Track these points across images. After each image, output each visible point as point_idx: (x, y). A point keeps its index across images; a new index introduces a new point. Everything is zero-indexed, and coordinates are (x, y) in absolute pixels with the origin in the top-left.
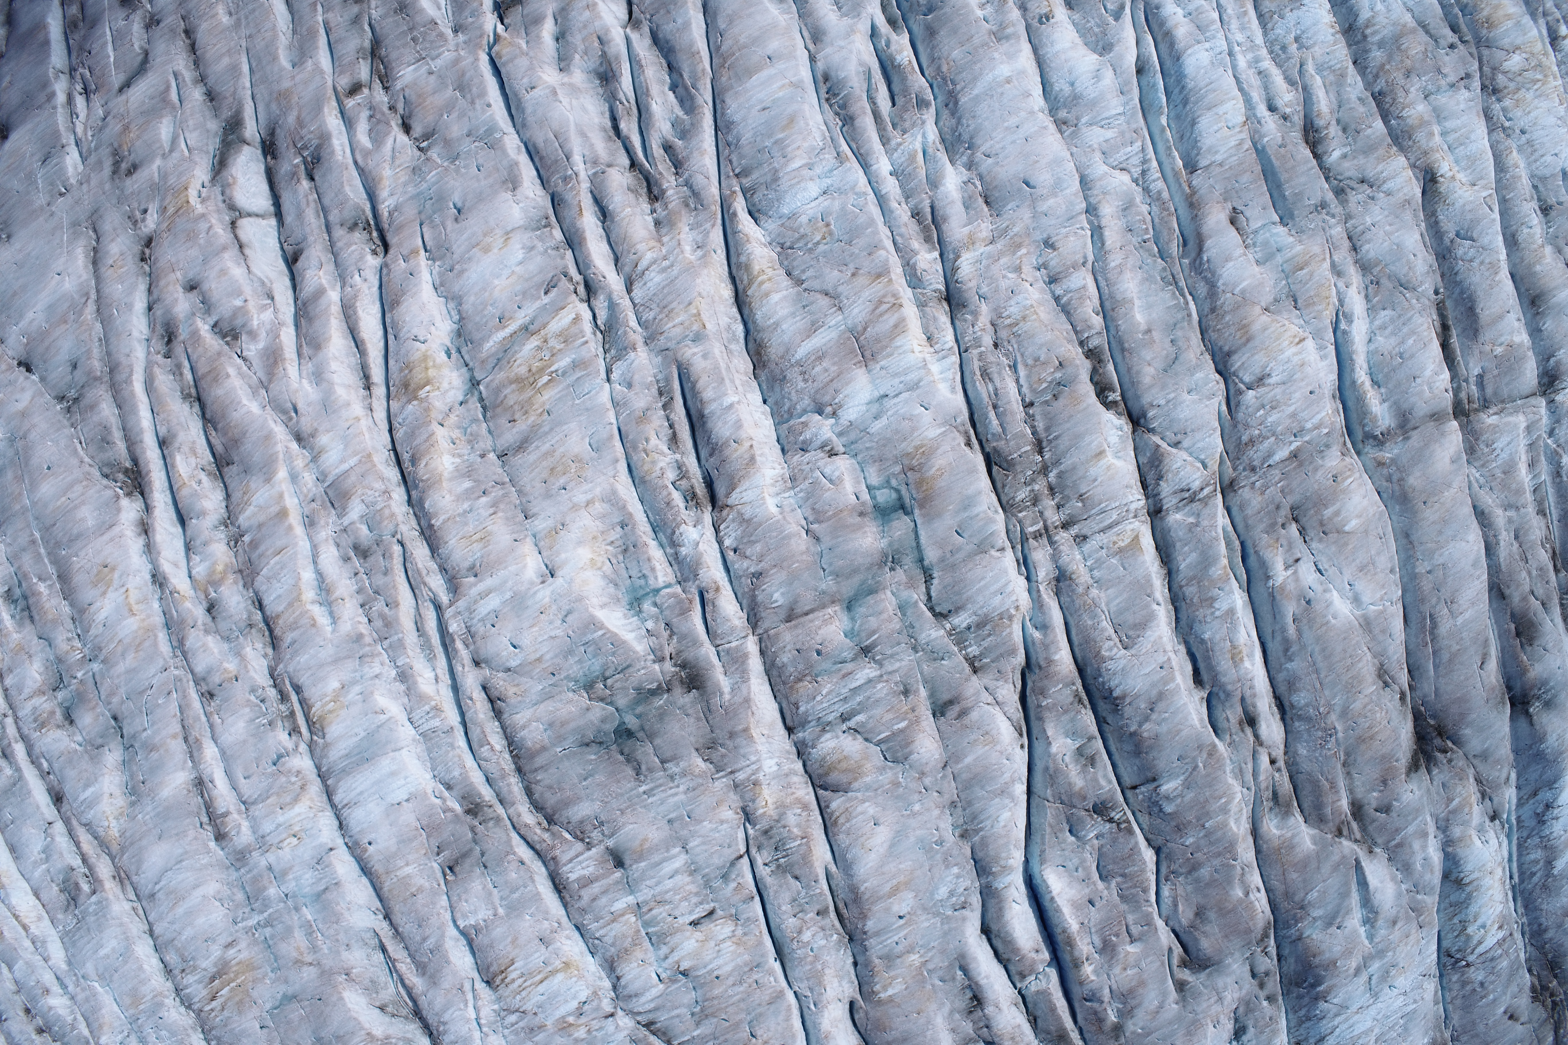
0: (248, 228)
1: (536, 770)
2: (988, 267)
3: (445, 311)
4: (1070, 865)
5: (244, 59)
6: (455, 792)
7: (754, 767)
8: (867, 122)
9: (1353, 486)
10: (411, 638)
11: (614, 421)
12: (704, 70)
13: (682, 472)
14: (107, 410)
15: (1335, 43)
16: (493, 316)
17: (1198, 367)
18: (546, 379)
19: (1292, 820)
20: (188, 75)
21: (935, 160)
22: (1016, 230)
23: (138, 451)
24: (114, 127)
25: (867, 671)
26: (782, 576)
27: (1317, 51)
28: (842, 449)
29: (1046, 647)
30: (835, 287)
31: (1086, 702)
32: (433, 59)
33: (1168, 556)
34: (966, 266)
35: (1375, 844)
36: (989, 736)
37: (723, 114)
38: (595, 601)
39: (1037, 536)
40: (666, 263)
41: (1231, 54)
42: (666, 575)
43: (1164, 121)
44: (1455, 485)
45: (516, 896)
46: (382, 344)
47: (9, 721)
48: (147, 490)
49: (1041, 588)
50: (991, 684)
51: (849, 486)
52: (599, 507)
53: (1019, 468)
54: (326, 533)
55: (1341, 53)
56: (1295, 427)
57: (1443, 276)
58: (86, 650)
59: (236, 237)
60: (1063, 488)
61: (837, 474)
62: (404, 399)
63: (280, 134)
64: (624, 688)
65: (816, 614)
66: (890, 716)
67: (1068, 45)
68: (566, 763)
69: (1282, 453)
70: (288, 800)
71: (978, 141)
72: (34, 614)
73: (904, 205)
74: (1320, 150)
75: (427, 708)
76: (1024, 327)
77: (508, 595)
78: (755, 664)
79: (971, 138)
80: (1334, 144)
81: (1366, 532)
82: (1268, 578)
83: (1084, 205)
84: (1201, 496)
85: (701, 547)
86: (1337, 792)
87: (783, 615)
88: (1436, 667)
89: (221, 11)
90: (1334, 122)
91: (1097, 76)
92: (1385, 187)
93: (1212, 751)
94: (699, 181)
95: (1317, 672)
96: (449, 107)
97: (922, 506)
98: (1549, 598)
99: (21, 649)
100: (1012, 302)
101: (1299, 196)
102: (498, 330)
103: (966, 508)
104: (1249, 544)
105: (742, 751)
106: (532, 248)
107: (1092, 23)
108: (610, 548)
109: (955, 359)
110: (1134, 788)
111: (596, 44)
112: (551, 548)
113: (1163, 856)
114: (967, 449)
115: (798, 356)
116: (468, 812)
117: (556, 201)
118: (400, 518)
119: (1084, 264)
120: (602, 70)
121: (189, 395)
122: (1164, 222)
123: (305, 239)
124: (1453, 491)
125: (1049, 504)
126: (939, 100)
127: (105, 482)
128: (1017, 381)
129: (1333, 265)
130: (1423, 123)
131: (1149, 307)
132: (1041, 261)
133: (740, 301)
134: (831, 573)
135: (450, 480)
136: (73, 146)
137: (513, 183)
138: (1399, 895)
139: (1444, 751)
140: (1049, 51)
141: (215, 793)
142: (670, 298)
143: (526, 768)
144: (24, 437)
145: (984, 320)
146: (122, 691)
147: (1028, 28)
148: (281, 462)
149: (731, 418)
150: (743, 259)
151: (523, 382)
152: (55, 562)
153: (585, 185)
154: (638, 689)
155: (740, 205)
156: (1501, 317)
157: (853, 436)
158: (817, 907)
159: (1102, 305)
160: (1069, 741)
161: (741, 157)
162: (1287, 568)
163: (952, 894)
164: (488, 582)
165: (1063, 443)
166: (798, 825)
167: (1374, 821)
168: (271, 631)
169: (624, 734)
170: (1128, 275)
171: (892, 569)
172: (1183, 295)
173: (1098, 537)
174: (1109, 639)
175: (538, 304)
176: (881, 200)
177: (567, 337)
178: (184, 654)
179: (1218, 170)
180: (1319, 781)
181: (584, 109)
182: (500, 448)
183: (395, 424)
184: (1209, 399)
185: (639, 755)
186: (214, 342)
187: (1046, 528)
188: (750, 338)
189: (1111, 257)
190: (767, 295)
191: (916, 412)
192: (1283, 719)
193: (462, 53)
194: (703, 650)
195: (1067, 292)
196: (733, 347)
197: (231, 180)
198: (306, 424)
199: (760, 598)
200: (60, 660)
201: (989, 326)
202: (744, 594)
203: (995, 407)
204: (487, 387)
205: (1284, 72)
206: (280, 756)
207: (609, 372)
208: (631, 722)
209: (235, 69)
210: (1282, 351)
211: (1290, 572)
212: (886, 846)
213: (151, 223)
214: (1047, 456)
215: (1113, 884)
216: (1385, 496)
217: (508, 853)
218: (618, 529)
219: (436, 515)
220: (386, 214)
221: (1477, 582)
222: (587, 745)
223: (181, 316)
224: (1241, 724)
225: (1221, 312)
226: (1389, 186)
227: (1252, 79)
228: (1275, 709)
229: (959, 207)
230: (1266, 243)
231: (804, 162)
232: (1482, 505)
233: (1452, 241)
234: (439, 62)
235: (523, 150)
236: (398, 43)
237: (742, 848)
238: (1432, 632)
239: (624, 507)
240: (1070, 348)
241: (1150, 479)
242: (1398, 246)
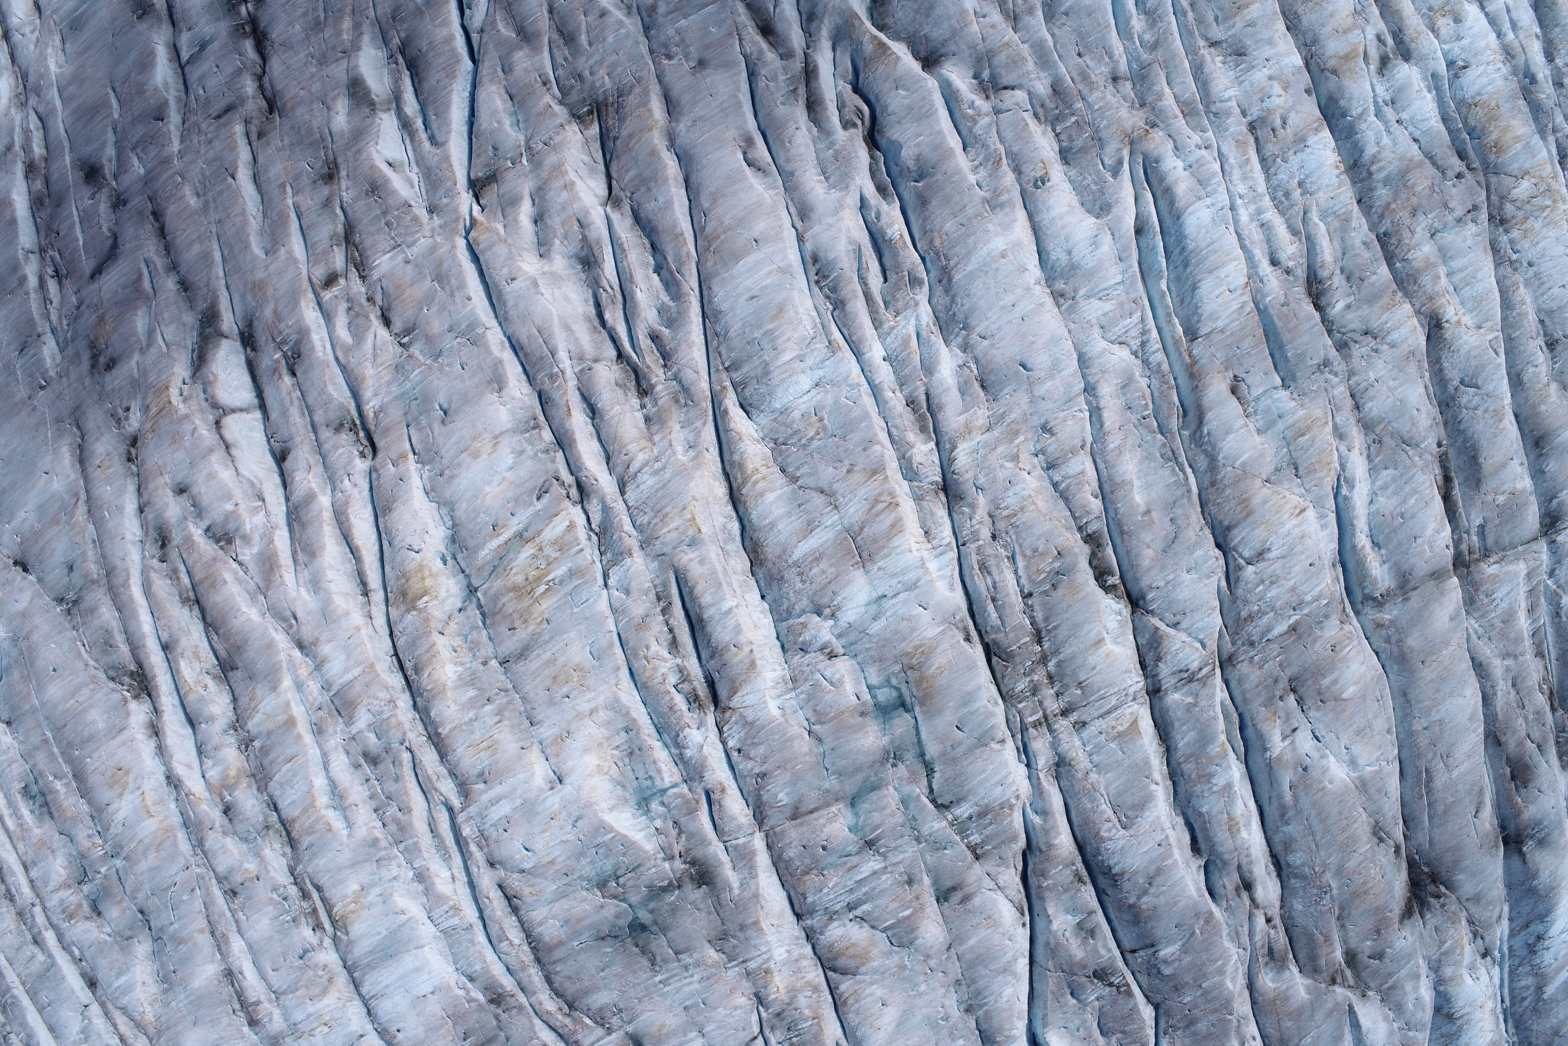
0: (234, 426)
1: (555, 962)
2: (985, 457)
3: (438, 518)
4: (1072, 1026)
5: (216, 246)
6: (478, 984)
7: (765, 957)
8: (859, 307)
9: (1351, 654)
10: (425, 839)
11: (613, 628)
12: (688, 254)
13: (684, 676)
14: (107, 614)
15: (1340, 186)
16: (487, 523)
17: (1197, 544)
18: (543, 588)
19: (1286, 974)
20: (159, 262)
21: (929, 343)
22: (1013, 416)
23: (142, 656)
24: (89, 319)
25: (871, 864)
26: (787, 777)
27: (1322, 196)
28: (842, 651)
29: (1047, 832)
30: (831, 485)
31: (1087, 879)
32: (409, 247)
33: (1167, 734)
34: (963, 457)
35: (1368, 988)
36: (991, 920)
37: (710, 302)
38: (604, 805)
39: (1037, 725)
40: (658, 465)
41: (1232, 208)
42: (672, 775)
43: (1164, 285)
44: (1454, 642)
46: (377, 547)
47: (38, 909)
48: (154, 694)
49: (1041, 776)
50: (993, 870)
51: (849, 688)
52: (602, 715)
53: (1018, 660)
54: (335, 740)
55: (1347, 195)
56: (1294, 600)
57: (1446, 423)
58: (107, 847)
59: (222, 437)
60: (1062, 676)
61: (837, 676)
62: (403, 608)
63: (258, 327)
64: (636, 886)
65: (821, 812)
66: (895, 905)
67: (1064, 209)
68: (584, 956)
69: (1281, 628)
70: (317, 992)
71: (973, 322)
72: (53, 810)
73: (898, 394)
74: (1323, 302)
75: (446, 907)
76: (1022, 518)
77: (518, 802)
78: (763, 859)
79: (966, 318)
80: (1337, 295)
81: (1364, 697)
82: (1266, 749)
83: (1082, 385)
84: (1200, 676)
85: (706, 750)
86: (1331, 945)
87: (788, 813)
88: (1431, 818)
89: (188, 193)
90: (1338, 271)
91: (1095, 243)
92: (1389, 339)
93: (1209, 917)
94: (688, 375)
95: (1313, 834)
96: (428, 299)
97: (922, 703)
98: (1545, 740)
99: (42, 844)
100: (1010, 493)
101: (1301, 356)
102: (492, 538)
103: (965, 704)
104: (1247, 716)
105: (753, 942)
106: (522, 452)
107: (1089, 180)
108: (616, 752)
109: (953, 554)
110: (1133, 951)
111: (576, 228)
112: (557, 756)
113: (1161, 1011)
114: (965, 644)
115: (795, 557)
116: (492, 1001)
117: (543, 399)
118: (407, 726)
119: (1082, 447)
120: (583, 254)
121: (188, 599)
122: (1164, 395)
123: (291, 439)
124: (1451, 649)
125: (1048, 692)
126: (932, 275)
127: (111, 685)
128: (1016, 572)
129: (1335, 428)
130: (1429, 266)
131: (1148, 486)
132: (1038, 447)
133: (735, 498)
134: (834, 773)
135: (455, 688)
136: (50, 335)
137: (498, 383)
138: (1391, 1034)
139: (1438, 896)
140: (1045, 218)
141: (245, 984)
142: (663, 502)
143: (545, 960)
144: (27, 638)
145: (981, 513)
146: (147, 887)
147: (1023, 193)
148: (285, 671)
149: (731, 623)
150: (736, 457)
151: (520, 591)
152: (70, 761)
153: (572, 383)
154: (650, 887)
155: (731, 401)
156: (1504, 465)
157: (852, 637)
159: (1101, 487)
160: (1069, 917)
161: (730, 349)
162: (1284, 739)
164: (498, 790)
165: (1062, 633)
166: (809, 1007)
167: (1367, 967)
168: (288, 833)
169: (638, 928)
170: (1127, 456)
171: (894, 765)
172: (1182, 470)
173: (1097, 722)
174: (1108, 820)
176: (875, 390)
177: (562, 545)
178: (205, 853)
179: (1219, 337)
180: (1313, 935)
181: (567, 299)
182: (501, 655)
183: (396, 633)
184: (1209, 576)
185: (653, 947)
186: (208, 548)
187: (1046, 717)
188: (746, 535)
189: (1110, 438)
190: (762, 494)
191: (915, 613)
192: (1279, 875)
193: (438, 239)
194: (711, 849)
195: (1065, 478)
196: (729, 547)
197: (211, 378)
198: (307, 632)
199: (765, 798)
200: (82, 856)
201: (987, 518)
202: (749, 792)
203: (994, 600)
204: (485, 594)
205: (1287, 221)
206: (306, 951)
207: (606, 576)
208: (645, 916)
209: (206, 256)
210: (1282, 524)
211: (1287, 743)
212: (893, 1025)
213: (134, 422)
214: (1046, 645)
215: (1114, 1040)
216: (1383, 656)
217: (532, 1039)
218: (623, 734)
219: (442, 724)
220: (371, 415)
221: (1473, 735)
222: (603, 939)
223: (173, 520)
224: (1237, 889)
225: (1221, 486)
226: (1394, 336)
227: (1254, 234)
228: (1272, 867)
229: (955, 394)
230: (1267, 410)
231: (794, 354)
232: (1480, 657)
233: (1456, 389)
234: (415, 250)
235: (507, 345)
236: (372, 229)
237: (756, 1030)
238: (1427, 786)
239: (628, 713)
240: (1069, 535)
241: (1149, 660)
242: (1401, 401)
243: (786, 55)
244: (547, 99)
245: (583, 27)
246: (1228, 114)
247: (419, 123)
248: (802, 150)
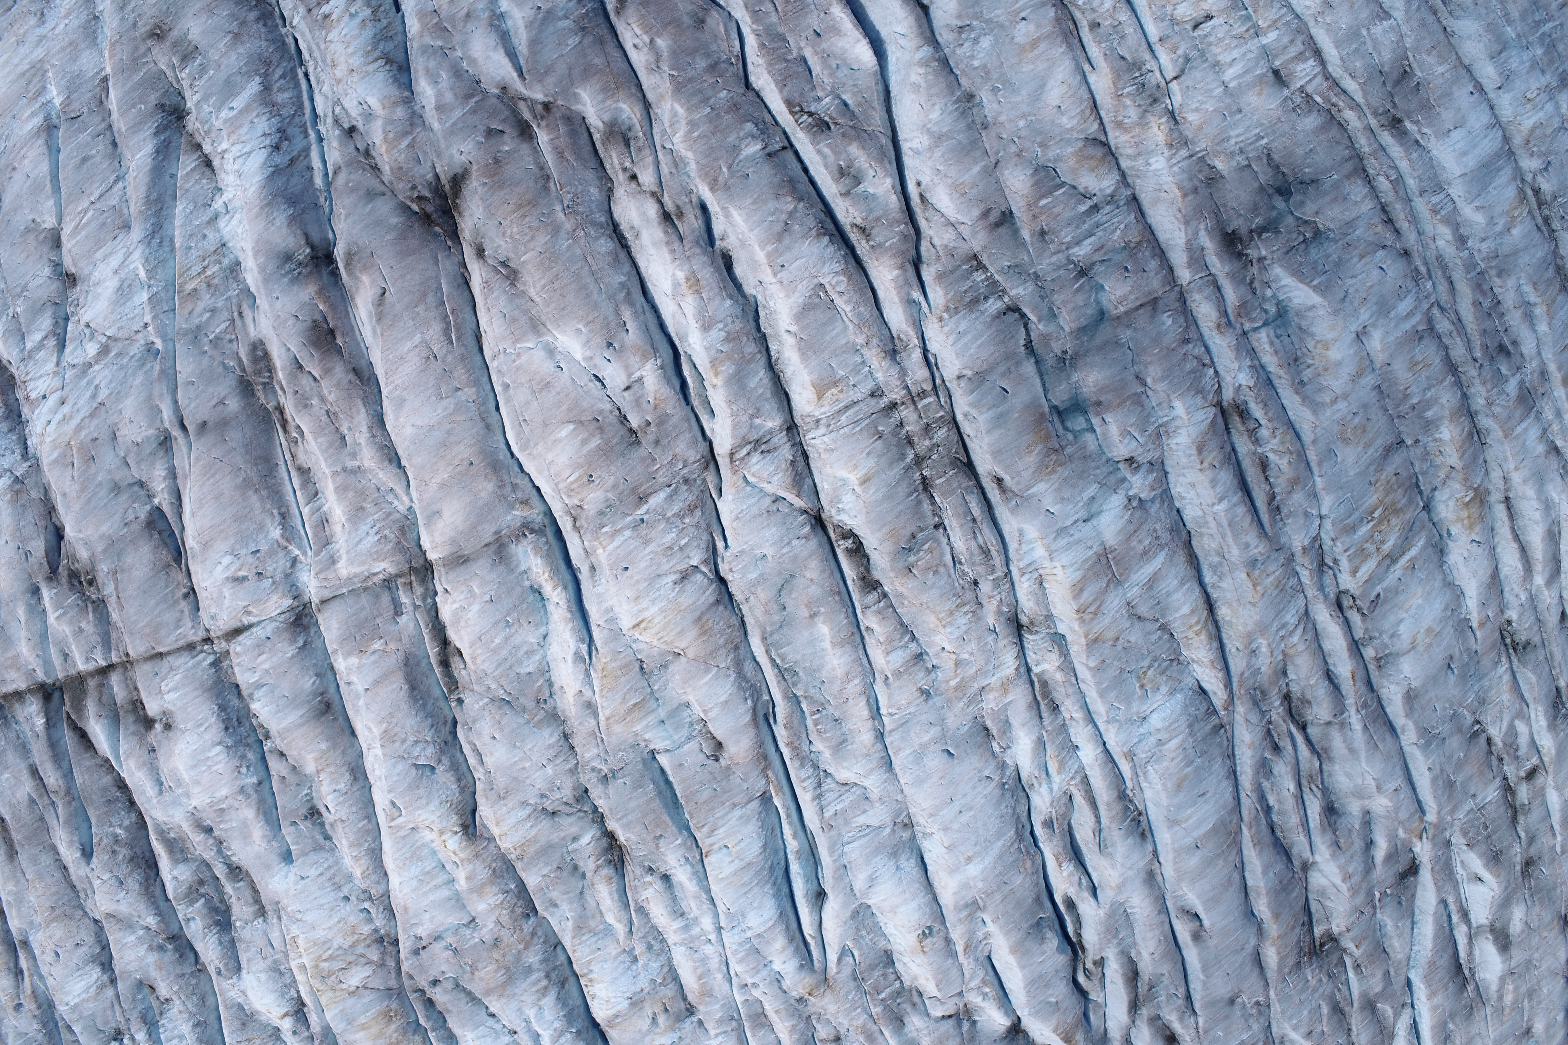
1: (1349, 158)
2: (987, 663)
3: (1455, 572)
4: (846, 71)
6: (1412, 139)
7: (1173, 161)
9: (568, 472)
10: (1458, 275)
11: (1318, 479)
12: (1250, 828)
13: (1252, 436)
15: (587, 964)
16: (1419, 570)
17: (755, 584)
18: (1376, 515)
19: (606, 118)
21: (1037, 767)
22: (961, 704)
25: (1082, 252)
26: (1165, 342)
27: (611, 951)
28: (1121, 466)
29: (907, 282)
30: (1132, 626)
32: (1472, 810)
33: (776, 384)
34: (1009, 662)
35: (499, 97)
36: (958, 191)
38: (1321, 312)
39: (923, 394)
40: (1282, 633)
41: (719, 929)
42: (1259, 339)
44: (433, 487)
45: (1354, 46)
46: (1497, 541)
49: (913, 342)
50: (960, 243)
51: (1114, 430)
52: (1327, 398)
53: (946, 460)
54: (1532, 367)
56: (643, 530)
60: (898, 444)
61: (1126, 441)
62: (1483, 488)
64: (1290, 233)
65: (1133, 306)
66: (1057, 210)
67: (901, 909)
68: (1327, 165)
69: (657, 500)
71: (998, 792)
73: (1067, 716)
74: (605, 842)
75: (1443, 213)
76: (950, 605)
77: (1392, 314)
78: (1179, 258)
79: (1003, 795)
80: (590, 850)
81: (545, 425)
82: (660, 368)
83: (888, 741)
84: (749, 447)
85: (1236, 365)
86: (555, 148)
87: (1161, 305)
88: (439, 288)
90: (589, 875)
92: (528, 810)
93: (713, 186)
94: (1254, 718)
95: (593, 273)
96: (1460, 765)
97: (1043, 415)
98: (291, 377)
100: (964, 628)
101: (638, 785)
102: (1415, 557)
103: (1001, 416)
104: (683, 403)
105: (1185, 176)
106: (1392, 636)
107: (867, 939)
108: (1311, 362)
109: (1014, 565)
110: (784, 148)
111: (1341, 842)
112: (1360, 359)
113: (742, 82)
114: (1002, 474)
115: (1163, 553)
116: (1400, 121)
117: (1369, 686)
118: (1477, 382)
119: (886, 679)
120: (1336, 818)
122: (796, 735)
124: (438, 479)
125: (912, 428)
128: (952, 549)
129: (596, 714)
130: (479, 890)
131: (812, 642)
132: (933, 675)
133: (1210, 606)
134: (1123, 345)
135: (1442, 418)
137: (1411, 697)
138: (464, 44)
139: (420, 198)
140: (922, 899)
142: (1278, 599)
143: (1357, 160)
145: (990, 608)
147: (943, 921)
149: (1220, 489)
150: (1212, 645)
151: (1392, 510)
153: (1350, 701)
154: (1277, 232)
155: (1218, 698)
156: (377, 683)
157: (1112, 479)
158: (1101, 30)
159: (862, 638)
160: (871, 190)
161: (1220, 745)
162: (640, 380)
163: (976, 41)
164: (1408, 325)
165: (903, 489)
166: (1125, 107)
167: (504, 121)
168: (1562, 278)
169: (1284, 192)
170: (839, 673)
171: (1065, 353)
172: (773, 660)
173: (859, 397)
174: (841, 293)
175: (1385, 584)
176: (1090, 719)
177: (1361, 554)
179: (737, 799)
180: (575, 160)
181: (1349, 776)
182: (1404, 449)
183: (1484, 468)
184: (742, 552)
185: (1270, 173)
187: (914, 402)
189: (859, 689)
190: (1193, 612)
191: (1058, 506)
192: (617, 226)
193: (1449, 819)
194: (1222, 268)
195: (905, 647)
196: (1216, 559)
199: (1180, 320)
201: (984, 602)
202: (1192, 325)
203: (974, 520)
204: (1418, 505)
205: (649, 921)
206: (1546, 170)
207: (1322, 526)
208: (1280, 203)
210: (662, 610)
211: (637, 375)
212: (1048, 87)
214: (917, 476)
215: (795, 53)
216: (517, 469)
217: (1365, 83)
218: (1305, 379)
219: (1451, 387)
220: (1503, 659)
221: (399, 382)
222: (1313, 181)
224: (681, 215)
225: (730, 647)
226: (523, 813)
227: (693, 905)
228: (628, 235)
229: (1015, 722)
230: (678, 727)
231: (1167, 746)
232: (393, 469)
233: (440, 761)
234: (1467, 808)
235: (1399, 731)
236: (1499, 822)
237: (1174, 86)
238: (448, 324)
239: (1304, 399)
240: (900, 589)
241: (801, 463)
242: (515, 746)
243: (1155, 1020)
244: (1357, 953)
245: (1325, 1019)
246: (720, 1021)
247: (1455, 918)
248: (1150, 935)
